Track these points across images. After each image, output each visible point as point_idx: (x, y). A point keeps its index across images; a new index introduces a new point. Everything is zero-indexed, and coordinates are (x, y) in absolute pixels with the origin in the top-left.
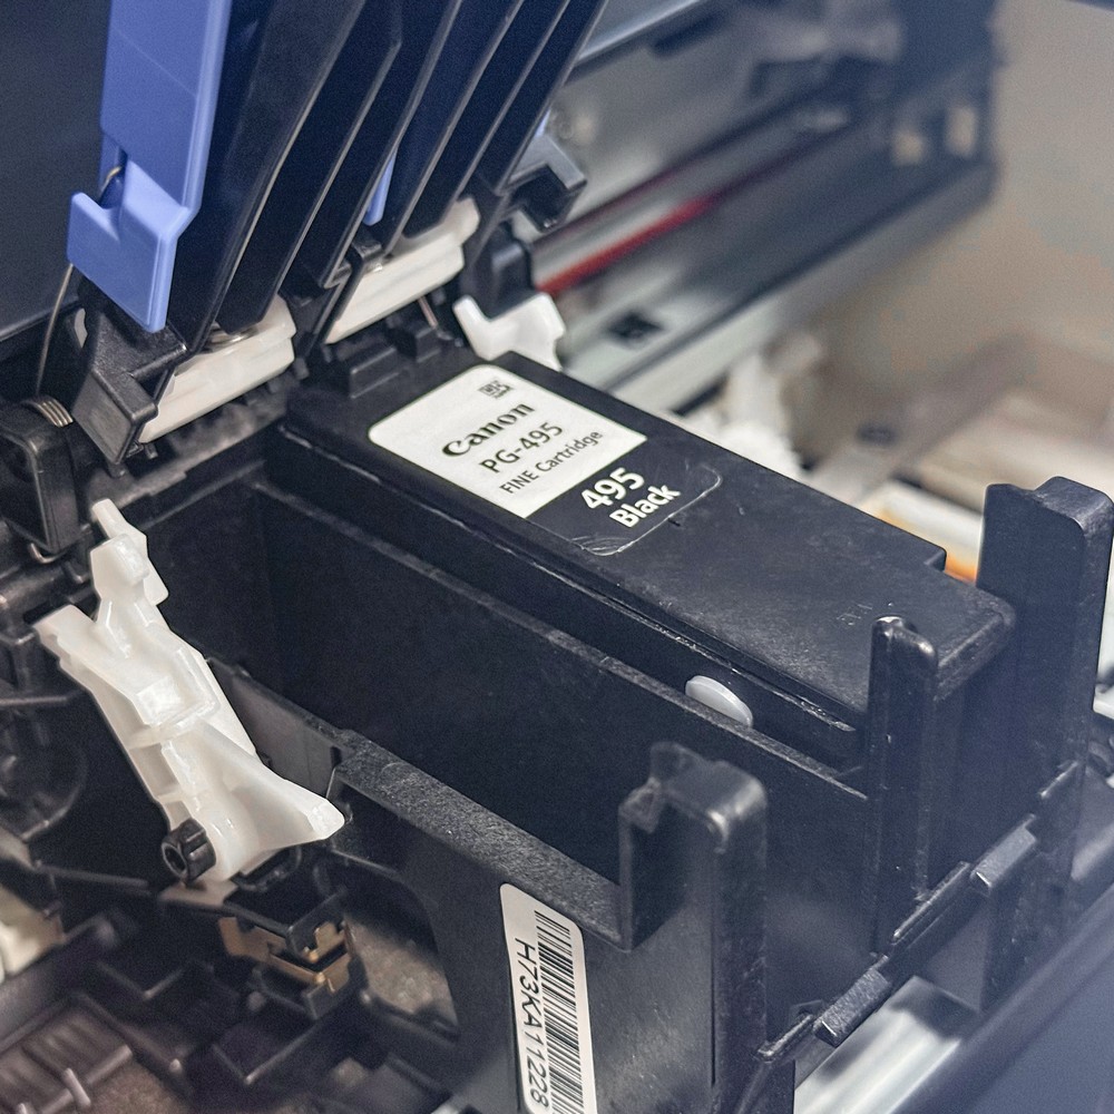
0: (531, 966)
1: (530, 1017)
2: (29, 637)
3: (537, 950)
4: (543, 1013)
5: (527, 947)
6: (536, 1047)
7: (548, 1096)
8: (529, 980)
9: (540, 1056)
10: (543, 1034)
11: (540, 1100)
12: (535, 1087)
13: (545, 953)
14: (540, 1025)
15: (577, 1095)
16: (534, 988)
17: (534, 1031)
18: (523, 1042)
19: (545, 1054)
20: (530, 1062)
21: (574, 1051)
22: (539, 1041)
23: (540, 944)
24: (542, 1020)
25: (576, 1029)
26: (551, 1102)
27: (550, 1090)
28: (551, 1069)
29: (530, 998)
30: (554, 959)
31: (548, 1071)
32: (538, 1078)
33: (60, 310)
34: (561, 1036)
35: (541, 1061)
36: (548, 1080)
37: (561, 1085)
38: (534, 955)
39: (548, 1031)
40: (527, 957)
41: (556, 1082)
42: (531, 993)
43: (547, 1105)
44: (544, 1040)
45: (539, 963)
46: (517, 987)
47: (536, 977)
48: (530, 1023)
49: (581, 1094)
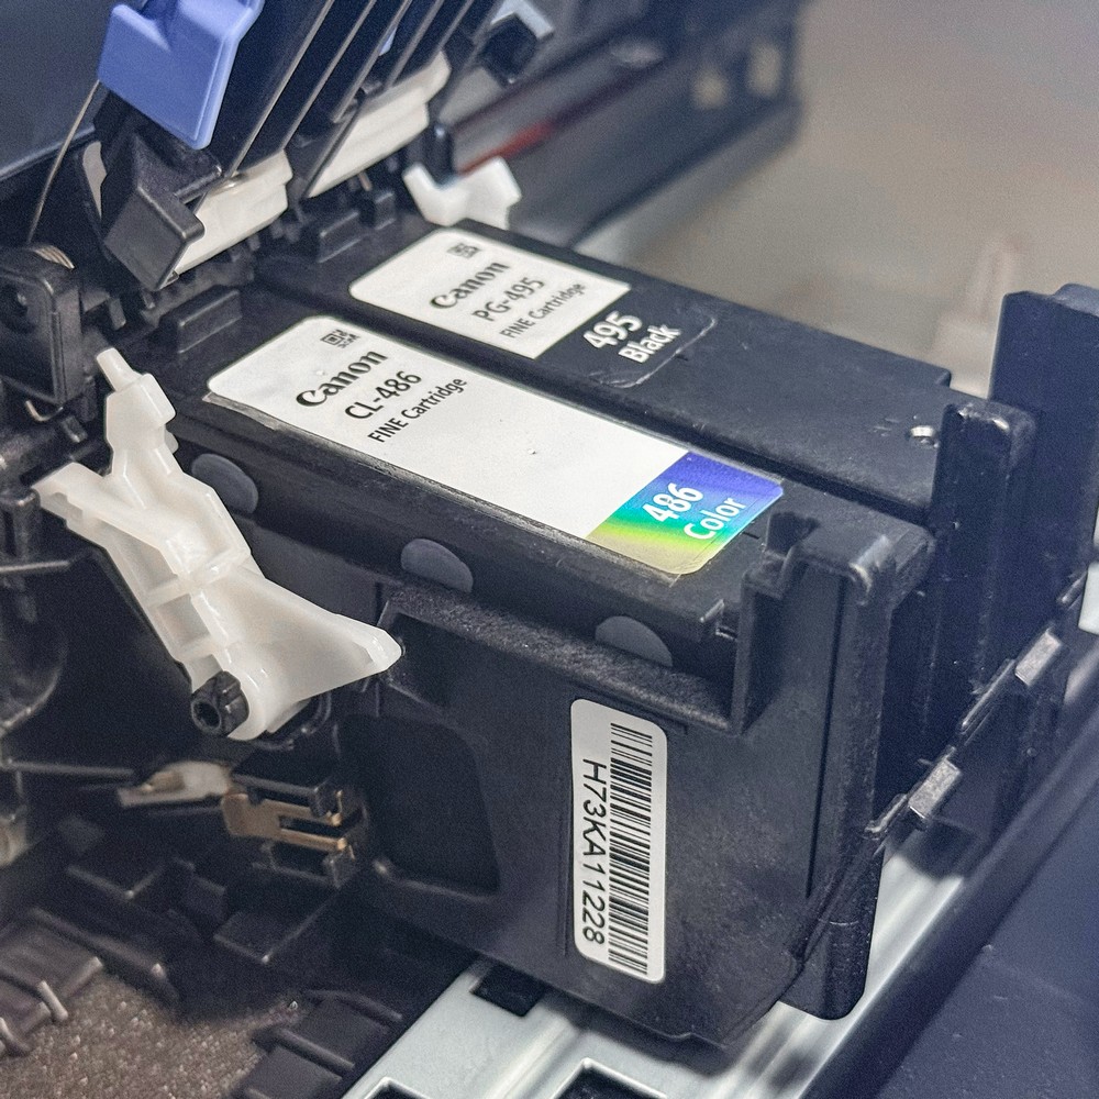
0: (599, 787)
1: (592, 844)
2: (29, 499)
3: (609, 768)
4: (608, 837)
5: (596, 766)
6: (595, 877)
7: (606, 931)
8: (596, 802)
9: (601, 888)
10: (605, 862)
11: (595, 937)
12: (589, 923)
13: (619, 769)
14: (603, 852)
15: (642, 922)
16: (600, 811)
17: (594, 861)
18: (580, 875)
19: (606, 883)
20: (586, 895)
21: (643, 872)
22: (602, 871)
23: (613, 760)
24: (606, 846)
25: (648, 847)
26: (607, 938)
27: (608, 923)
28: (612, 900)
29: (594, 823)
30: (629, 774)
31: (607, 902)
32: (594, 913)
33: (71, 143)
34: (629, 859)
35: (599, 892)
36: (606, 914)
37: (623, 915)
38: (605, 774)
39: (612, 856)
40: (596, 778)
41: (616, 913)
42: (596, 818)
43: (602, 941)
44: (607, 868)
45: (609, 781)
46: (579, 813)
47: (604, 800)
48: (592, 852)
49: (647, 920)
